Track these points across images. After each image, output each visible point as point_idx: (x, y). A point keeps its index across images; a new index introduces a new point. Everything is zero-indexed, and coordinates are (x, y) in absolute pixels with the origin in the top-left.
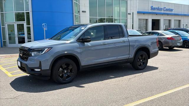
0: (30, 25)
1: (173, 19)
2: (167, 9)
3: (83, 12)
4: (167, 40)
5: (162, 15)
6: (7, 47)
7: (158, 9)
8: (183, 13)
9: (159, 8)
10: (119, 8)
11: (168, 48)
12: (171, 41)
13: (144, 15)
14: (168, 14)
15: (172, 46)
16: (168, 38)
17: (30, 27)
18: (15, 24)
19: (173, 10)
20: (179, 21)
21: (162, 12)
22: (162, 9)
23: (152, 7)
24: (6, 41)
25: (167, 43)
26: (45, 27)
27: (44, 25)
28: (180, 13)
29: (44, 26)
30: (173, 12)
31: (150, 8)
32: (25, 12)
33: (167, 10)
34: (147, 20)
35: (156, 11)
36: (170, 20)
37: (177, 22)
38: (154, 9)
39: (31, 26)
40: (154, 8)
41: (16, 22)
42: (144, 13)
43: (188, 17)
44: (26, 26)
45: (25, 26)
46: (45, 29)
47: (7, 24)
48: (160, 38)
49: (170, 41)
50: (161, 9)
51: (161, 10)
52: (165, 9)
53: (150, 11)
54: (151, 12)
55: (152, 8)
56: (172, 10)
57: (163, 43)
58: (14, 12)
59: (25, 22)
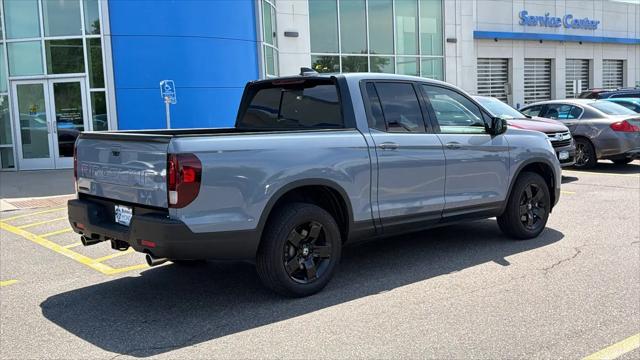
0: (104, 87)
1: (598, 56)
2: (576, 21)
3: (287, 34)
4: (613, 134)
5: (561, 41)
6: (15, 169)
7: (546, 21)
8: (632, 36)
9: (547, 19)
10: (413, 19)
11: (610, 162)
12: (627, 135)
13: (496, 44)
14: (581, 41)
15: (629, 154)
16: (614, 127)
17: (104, 92)
18: (45, 83)
19: (599, 26)
20: (621, 63)
21: (561, 31)
22: (559, 20)
23: (525, 13)
24: (11, 149)
25: (609, 142)
26: (167, 93)
27: (164, 84)
28: (623, 35)
29: (164, 91)
30: (598, 33)
31: (517, 20)
32: (84, 37)
33: (577, 24)
34: (506, 62)
35: (538, 30)
36: (588, 60)
37: (614, 69)
38: (532, 21)
39: (109, 89)
40: (532, 18)
41: (50, 76)
42: (496, 37)
43: (638, 49)
44: (89, 90)
45: (86, 91)
46: (168, 101)
47: (14, 84)
48: (586, 125)
49: (620, 135)
50: (556, 23)
51: (557, 26)
52: (569, 21)
53: (519, 29)
54: (521, 31)
55: (525, 19)
56: (593, 25)
57: (597, 144)
58: (43, 39)
59: (85, 77)
